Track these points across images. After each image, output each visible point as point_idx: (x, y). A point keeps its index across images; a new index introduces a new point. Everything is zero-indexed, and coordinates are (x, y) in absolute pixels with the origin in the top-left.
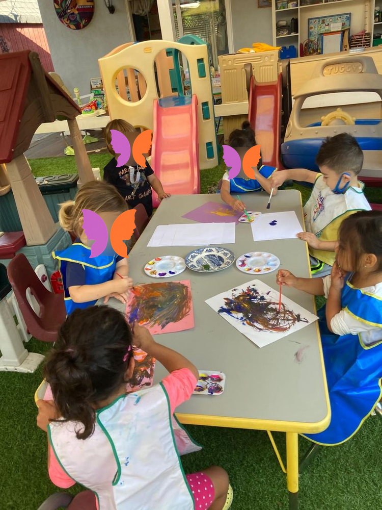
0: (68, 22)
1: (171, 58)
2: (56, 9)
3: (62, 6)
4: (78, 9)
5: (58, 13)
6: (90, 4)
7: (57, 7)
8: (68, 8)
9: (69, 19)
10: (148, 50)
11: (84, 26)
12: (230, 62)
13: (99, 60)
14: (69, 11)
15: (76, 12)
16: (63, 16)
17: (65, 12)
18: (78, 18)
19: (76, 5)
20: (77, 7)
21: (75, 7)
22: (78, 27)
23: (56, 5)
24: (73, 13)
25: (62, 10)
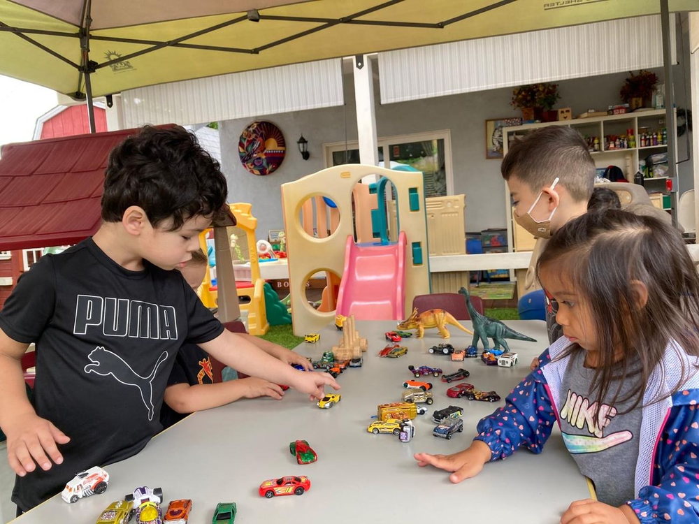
0: (252, 167)
1: (375, 195)
2: (240, 152)
3: (247, 151)
4: (266, 154)
5: (241, 157)
6: (281, 148)
7: (241, 150)
8: (254, 152)
9: (253, 164)
10: (346, 175)
11: (270, 172)
12: (449, 204)
13: (283, 185)
14: (255, 155)
15: (264, 157)
16: (247, 160)
17: (250, 156)
18: (265, 163)
19: (265, 149)
20: (265, 151)
21: (262, 151)
22: (263, 173)
23: (240, 148)
24: (260, 158)
25: (247, 153)
